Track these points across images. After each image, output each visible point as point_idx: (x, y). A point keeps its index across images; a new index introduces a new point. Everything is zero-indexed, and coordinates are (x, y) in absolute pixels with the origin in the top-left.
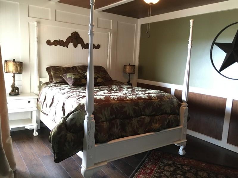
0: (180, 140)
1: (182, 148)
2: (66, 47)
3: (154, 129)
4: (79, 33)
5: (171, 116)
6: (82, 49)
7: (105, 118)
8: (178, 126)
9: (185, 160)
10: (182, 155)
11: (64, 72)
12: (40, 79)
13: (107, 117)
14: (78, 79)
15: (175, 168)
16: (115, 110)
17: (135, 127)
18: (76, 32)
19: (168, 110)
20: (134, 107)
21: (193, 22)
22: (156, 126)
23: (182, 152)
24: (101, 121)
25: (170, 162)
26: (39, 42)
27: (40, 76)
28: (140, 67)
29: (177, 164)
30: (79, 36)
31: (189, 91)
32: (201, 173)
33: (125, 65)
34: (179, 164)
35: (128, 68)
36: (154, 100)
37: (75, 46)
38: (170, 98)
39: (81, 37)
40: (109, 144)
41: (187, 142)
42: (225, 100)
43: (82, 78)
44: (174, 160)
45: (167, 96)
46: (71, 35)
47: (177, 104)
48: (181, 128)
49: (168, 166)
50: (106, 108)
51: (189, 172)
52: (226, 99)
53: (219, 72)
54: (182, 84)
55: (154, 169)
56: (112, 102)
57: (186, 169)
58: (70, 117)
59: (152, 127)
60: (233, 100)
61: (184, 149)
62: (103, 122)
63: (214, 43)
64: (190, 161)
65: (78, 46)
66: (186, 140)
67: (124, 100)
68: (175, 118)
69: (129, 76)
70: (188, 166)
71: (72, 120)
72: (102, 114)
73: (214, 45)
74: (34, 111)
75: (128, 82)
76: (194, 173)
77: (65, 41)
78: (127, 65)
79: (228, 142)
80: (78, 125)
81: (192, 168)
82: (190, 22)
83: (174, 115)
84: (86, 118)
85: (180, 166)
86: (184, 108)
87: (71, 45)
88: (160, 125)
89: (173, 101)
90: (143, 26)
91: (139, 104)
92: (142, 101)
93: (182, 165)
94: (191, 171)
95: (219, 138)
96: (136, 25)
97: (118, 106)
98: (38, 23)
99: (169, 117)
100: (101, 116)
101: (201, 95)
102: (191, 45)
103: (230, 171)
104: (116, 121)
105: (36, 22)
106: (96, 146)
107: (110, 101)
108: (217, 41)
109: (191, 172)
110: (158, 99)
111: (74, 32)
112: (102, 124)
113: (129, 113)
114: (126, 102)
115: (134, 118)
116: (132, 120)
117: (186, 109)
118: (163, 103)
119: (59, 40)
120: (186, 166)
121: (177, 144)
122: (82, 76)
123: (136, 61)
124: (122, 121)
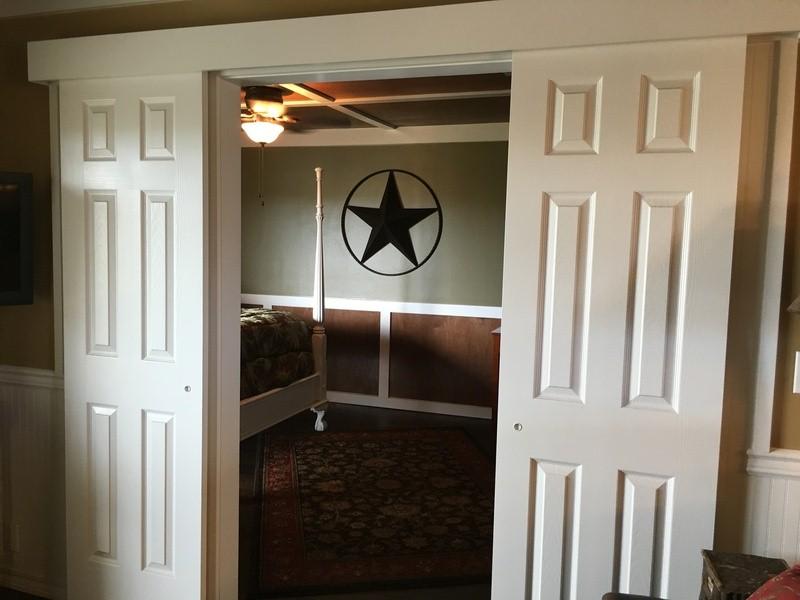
0: (317, 401)
1: (320, 416)
3: (280, 381)
5: (302, 353)
10: (322, 429)
19: (297, 343)
23: (321, 423)
29: (322, 443)
32: (368, 445)
34: (325, 443)
36: (274, 324)
41: (328, 402)
42: (377, 315)
44: (313, 439)
47: (306, 330)
48: (317, 376)
49: (309, 448)
51: (348, 448)
52: (380, 313)
55: (289, 457)
57: (341, 445)
59: (277, 378)
60: (391, 313)
64: (340, 434)
68: (306, 358)
70: (342, 441)
76: (357, 447)
79: (389, 396)
81: (349, 443)
83: (305, 352)
86: (319, 337)
88: (289, 373)
95: (373, 390)
99: (299, 357)
117: (324, 337)
118: (287, 330)
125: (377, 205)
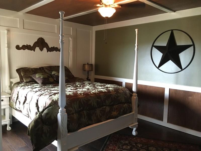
0: (133, 123)
1: (134, 129)
2: (33, 51)
3: (113, 116)
4: (44, 39)
5: (126, 104)
6: (47, 52)
7: (75, 111)
8: (131, 112)
9: (138, 139)
10: (135, 135)
11: (33, 73)
12: (11, 79)
13: (76, 110)
14: (46, 78)
15: (131, 146)
16: (83, 103)
17: (99, 116)
18: (41, 38)
19: (123, 100)
20: (97, 99)
21: (138, 31)
22: (115, 113)
23: (135, 132)
24: (71, 113)
25: (127, 142)
26: (9, 47)
27: (11, 77)
28: (96, 65)
29: (132, 143)
30: (45, 41)
31: (138, 83)
32: (151, 148)
33: (84, 65)
34: (134, 143)
35: (87, 67)
36: (112, 93)
37: (41, 50)
38: (124, 90)
39: (45, 42)
40: (79, 132)
41: (138, 124)
42: (163, 89)
43: (50, 77)
44: (129, 140)
45: (121, 89)
46: (37, 40)
47: (129, 95)
48: (134, 114)
49: (126, 145)
50: (75, 102)
51: (142, 149)
52: (165, 88)
53: (158, 68)
54: (132, 78)
55: (115, 149)
56: (79, 97)
57: (140, 146)
58: (45, 112)
59: (112, 115)
60: (170, 89)
61: (136, 130)
62: (73, 114)
63: (153, 46)
64: (142, 139)
65: (44, 49)
66: (138, 123)
67: (89, 95)
68: (128, 106)
69: (88, 73)
70: (141, 143)
71: (47, 114)
72: (72, 107)
73: (153, 47)
74: (6, 108)
75: (87, 78)
76: (146, 149)
77: (32, 46)
78: (85, 64)
79: (168, 122)
80: (53, 118)
81: (143, 145)
82: (136, 31)
83: (127, 104)
84: (59, 112)
85: (134, 144)
86: (135, 97)
87: (37, 49)
88: (118, 113)
89: (126, 93)
90: (97, 32)
91: (101, 97)
92: (103, 94)
93: (136, 144)
94: (144, 147)
95: (161, 119)
96: (91, 31)
97: (85, 99)
98: (8, 31)
99: (124, 106)
100: (71, 109)
101: (146, 86)
102: (138, 48)
103: (171, 144)
104: (84, 112)
105: (7, 30)
106: (68, 134)
107: (78, 96)
108: (155, 45)
109: (144, 149)
110: (115, 92)
111: (40, 38)
112: (73, 116)
113: (93, 105)
114: (91, 96)
115: (97, 109)
116: (96, 111)
117: (137, 98)
118: (119, 95)
119: (27, 45)
120: (139, 144)
121: (131, 127)
122: (49, 75)
123: (93, 61)
124: (88, 112)
125: (165, 45)
